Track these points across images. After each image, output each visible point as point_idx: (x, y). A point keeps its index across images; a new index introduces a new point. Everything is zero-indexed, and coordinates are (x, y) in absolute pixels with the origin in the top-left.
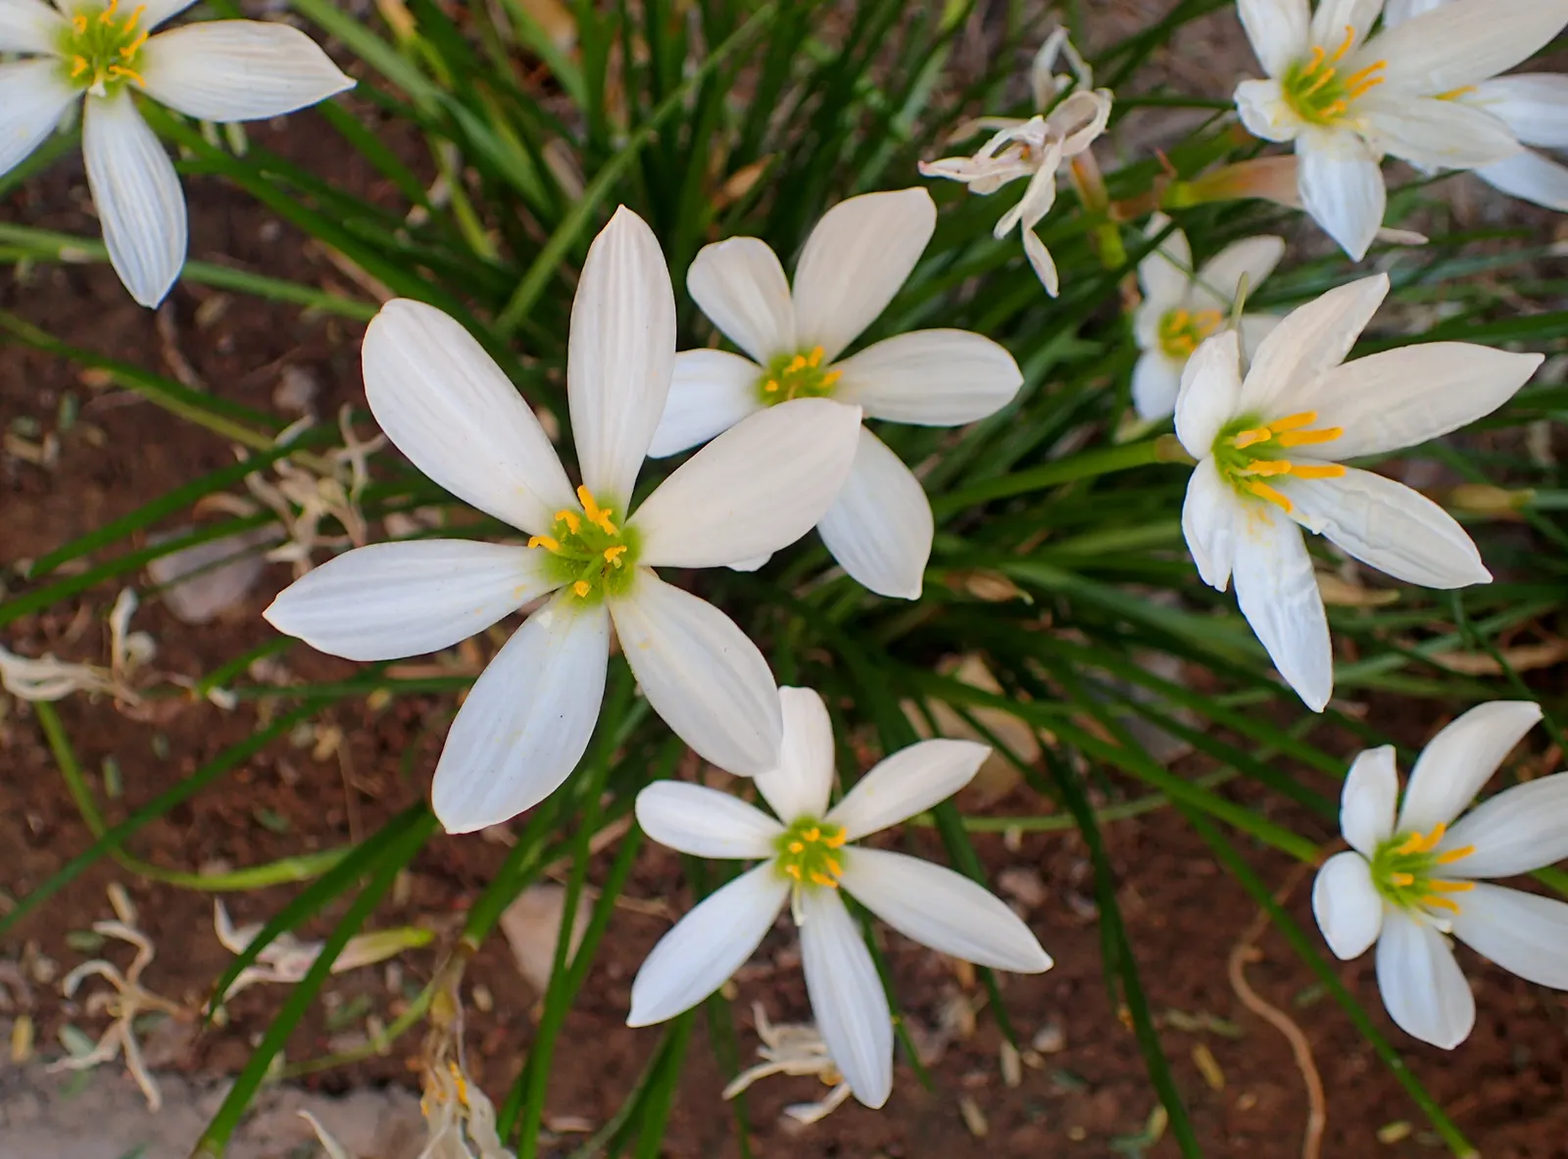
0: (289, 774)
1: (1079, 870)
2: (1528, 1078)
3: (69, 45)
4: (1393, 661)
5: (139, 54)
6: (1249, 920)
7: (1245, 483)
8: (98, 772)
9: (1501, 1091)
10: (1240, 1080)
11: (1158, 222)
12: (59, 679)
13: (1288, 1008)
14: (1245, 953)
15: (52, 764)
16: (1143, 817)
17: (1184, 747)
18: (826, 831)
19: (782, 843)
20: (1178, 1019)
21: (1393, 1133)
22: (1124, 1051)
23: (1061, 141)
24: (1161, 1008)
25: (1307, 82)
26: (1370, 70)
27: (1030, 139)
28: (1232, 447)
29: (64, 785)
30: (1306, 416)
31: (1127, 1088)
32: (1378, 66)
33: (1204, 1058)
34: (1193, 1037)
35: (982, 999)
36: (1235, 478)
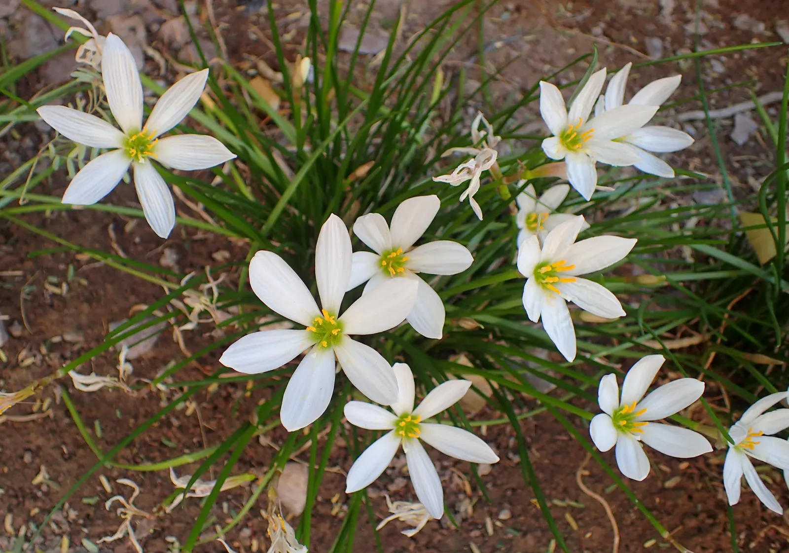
0: (175, 422)
1: (512, 442)
2: (702, 516)
3: (127, 143)
4: (628, 345)
5: (153, 147)
6: (583, 458)
7: (546, 285)
8: (92, 427)
9: (692, 523)
10: (585, 527)
11: (521, 183)
12: (97, 383)
13: (602, 494)
14: (581, 472)
15: (73, 424)
16: (536, 417)
17: (553, 386)
18: (413, 418)
19: (397, 424)
20: (557, 502)
21: (648, 544)
22: (536, 517)
23: (481, 167)
24: (550, 498)
25: (568, 136)
26: (588, 132)
27: (470, 167)
28: (540, 272)
29: (78, 433)
30: (562, 262)
31: (539, 533)
32: (592, 131)
33: (569, 518)
34: (564, 508)
35: (475, 500)
36: (542, 283)
